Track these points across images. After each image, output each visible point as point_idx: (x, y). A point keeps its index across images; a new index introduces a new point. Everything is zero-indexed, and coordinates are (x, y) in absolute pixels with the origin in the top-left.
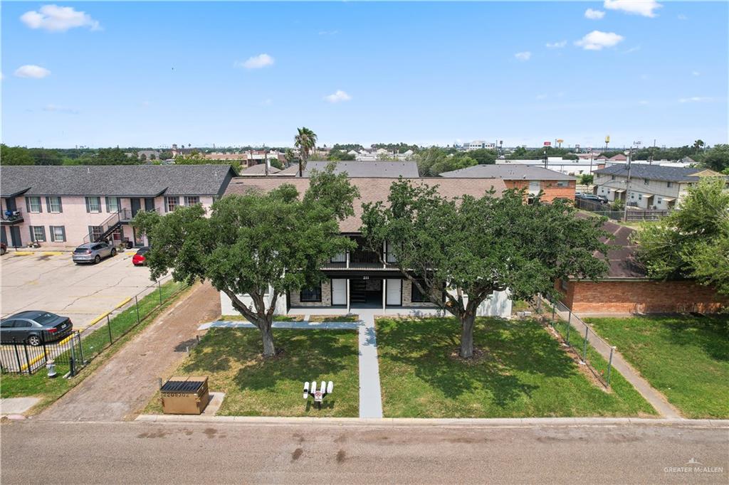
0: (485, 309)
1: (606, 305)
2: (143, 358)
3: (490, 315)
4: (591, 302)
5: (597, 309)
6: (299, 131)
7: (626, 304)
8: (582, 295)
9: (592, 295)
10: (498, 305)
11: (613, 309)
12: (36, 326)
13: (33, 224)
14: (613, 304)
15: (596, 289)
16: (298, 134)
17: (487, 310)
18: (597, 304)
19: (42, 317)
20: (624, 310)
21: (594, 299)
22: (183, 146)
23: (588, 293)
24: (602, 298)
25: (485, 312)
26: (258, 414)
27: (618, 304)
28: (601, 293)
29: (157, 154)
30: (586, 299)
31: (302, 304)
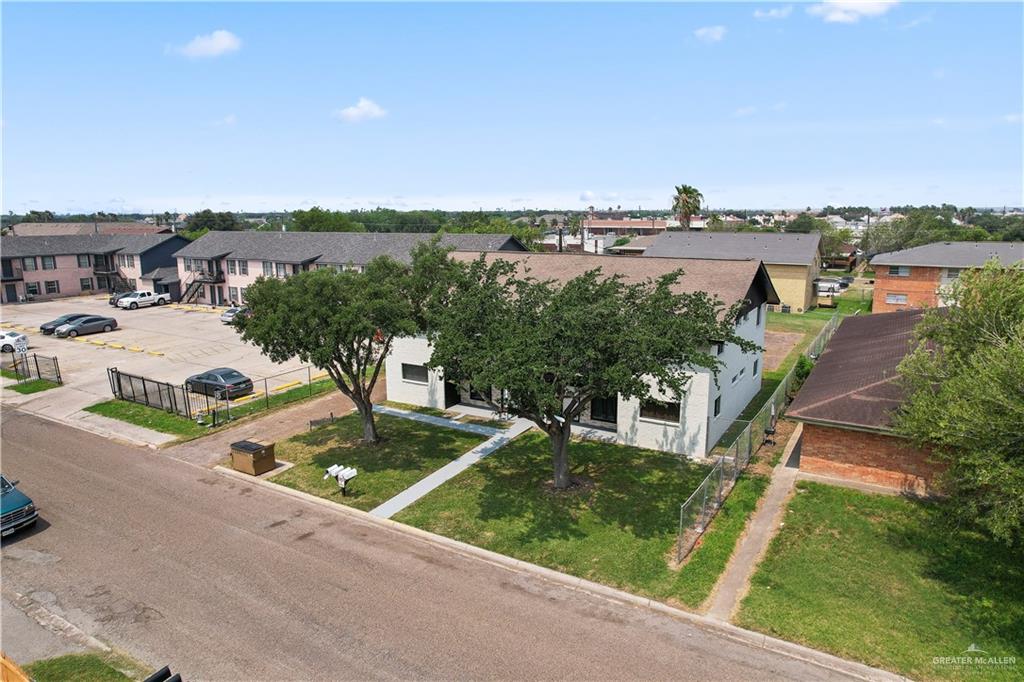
0: (669, 441)
1: (858, 468)
2: (281, 425)
3: (675, 451)
4: (832, 460)
5: (843, 473)
6: (677, 188)
7: (897, 475)
8: (816, 446)
9: (832, 448)
10: (686, 440)
11: (870, 478)
12: (220, 381)
13: (231, 285)
14: (870, 469)
15: (839, 441)
16: (676, 193)
17: (671, 446)
18: (842, 465)
19: (229, 374)
20: (891, 483)
21: (836, 456)
22: (610, 209)
23: (826, 445)
24: (851, 457)
25: (669, 446)
26: (294, 486)
27: (880, 471)
28: (849, 447)
29: (560, 219)
30: (822, 453)
31: (472, 402)
